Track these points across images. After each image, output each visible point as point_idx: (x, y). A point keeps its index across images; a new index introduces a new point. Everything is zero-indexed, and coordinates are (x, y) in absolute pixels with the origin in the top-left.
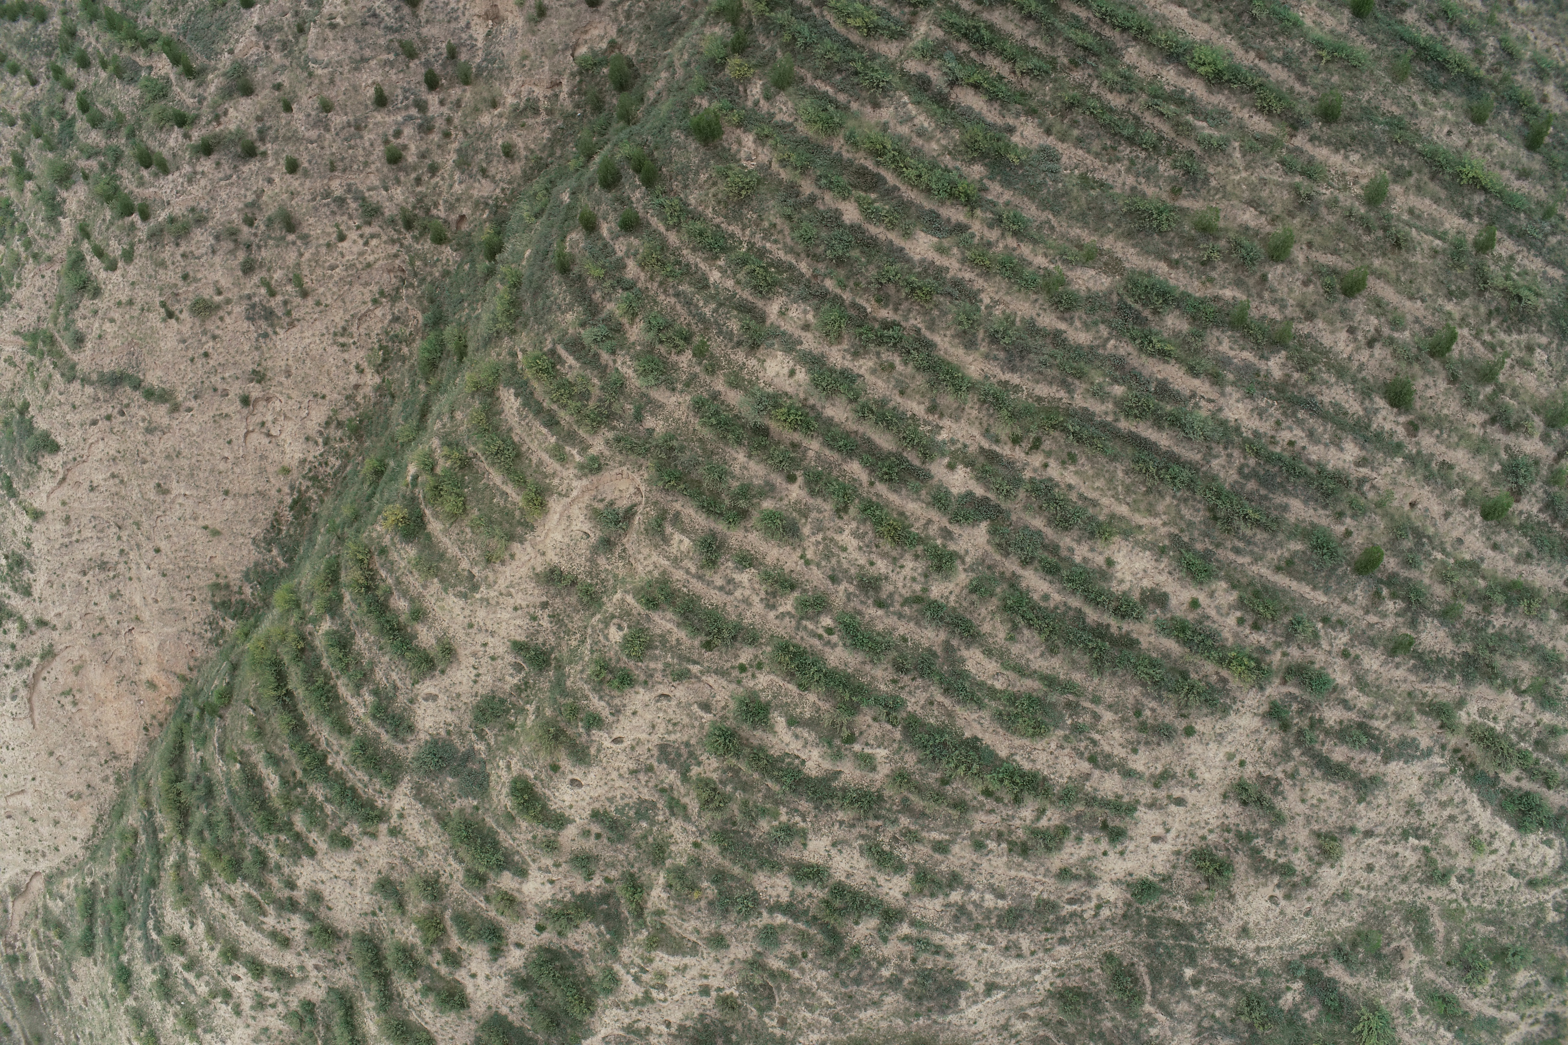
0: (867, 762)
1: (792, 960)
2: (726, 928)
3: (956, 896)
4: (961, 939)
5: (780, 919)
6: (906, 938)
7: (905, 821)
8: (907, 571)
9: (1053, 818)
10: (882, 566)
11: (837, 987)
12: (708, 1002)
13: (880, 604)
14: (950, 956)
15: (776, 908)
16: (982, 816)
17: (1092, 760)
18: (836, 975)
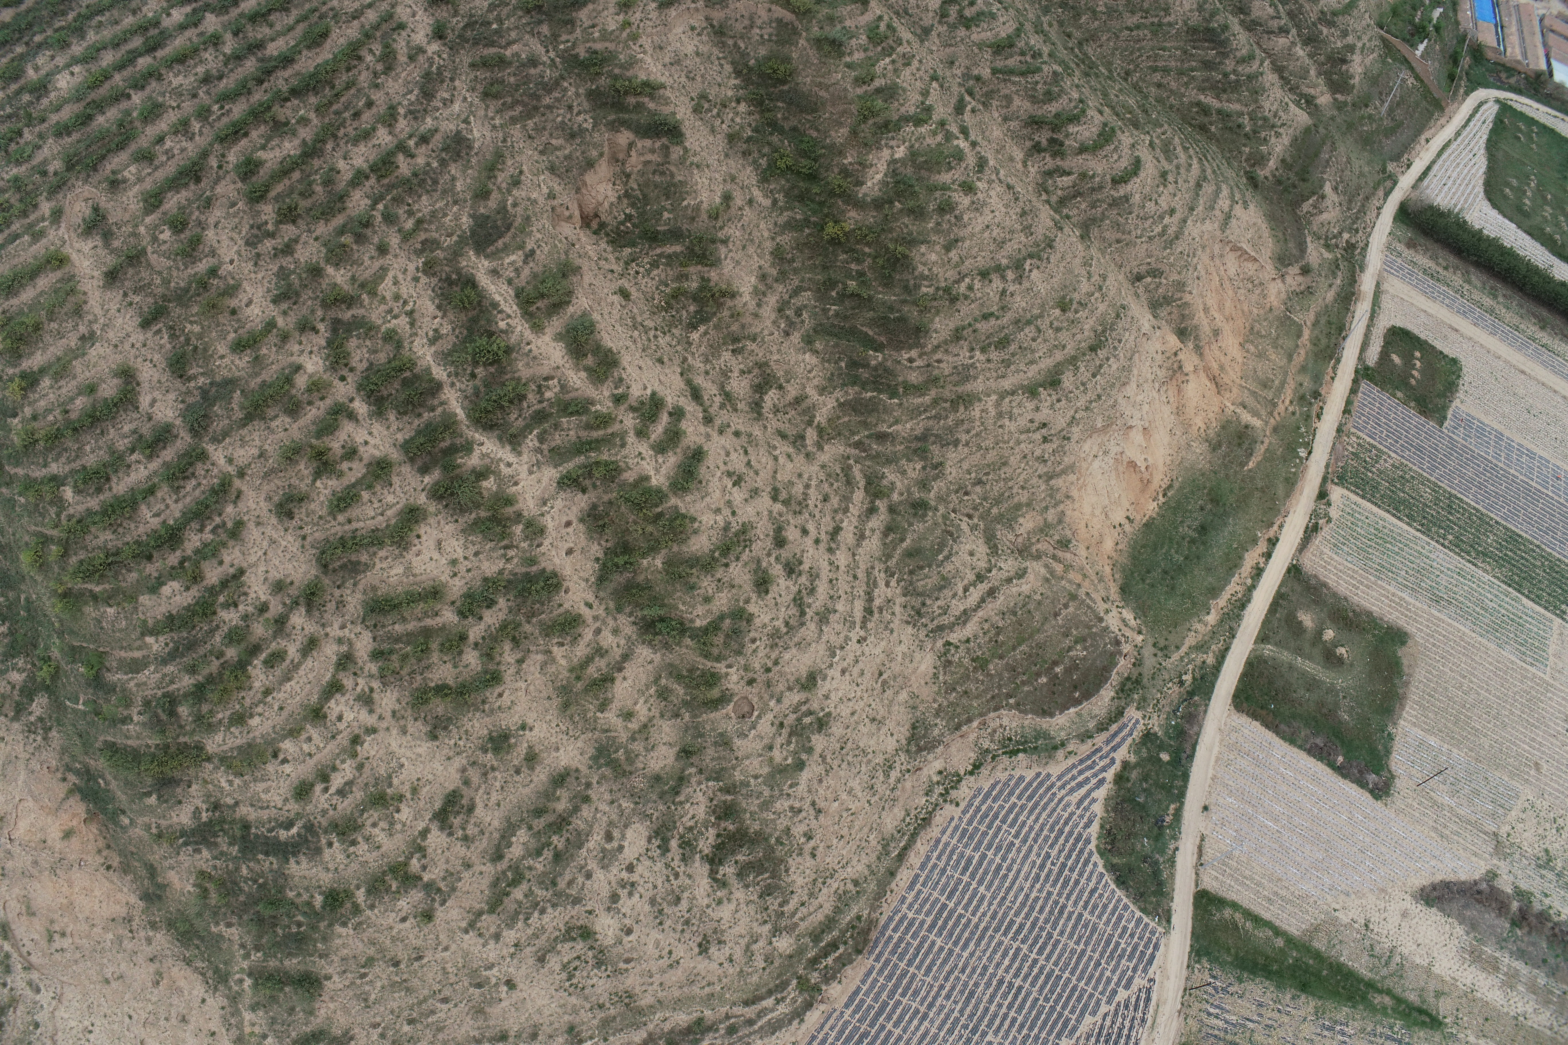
0: (304, 121)
1: (410, 213)
2: (376, 240)
3: (402, 111)
4: (429, 120)
5: (380, 206)
6: (417, 144)
7: (346, 115)
8: (210, 58)
9: (377, 48)
10: (200, 70)
11: (436, 195)
12: (424, 280)
13: (220, 78)
14: (436, 131)
15: (373, 207)
16: (362, 78)
17: (354, 18)
18: (428, 192)
